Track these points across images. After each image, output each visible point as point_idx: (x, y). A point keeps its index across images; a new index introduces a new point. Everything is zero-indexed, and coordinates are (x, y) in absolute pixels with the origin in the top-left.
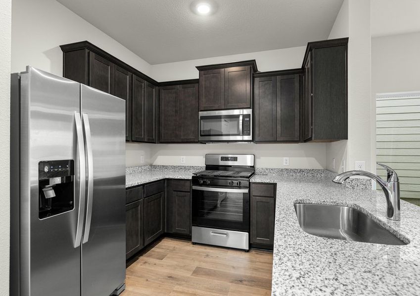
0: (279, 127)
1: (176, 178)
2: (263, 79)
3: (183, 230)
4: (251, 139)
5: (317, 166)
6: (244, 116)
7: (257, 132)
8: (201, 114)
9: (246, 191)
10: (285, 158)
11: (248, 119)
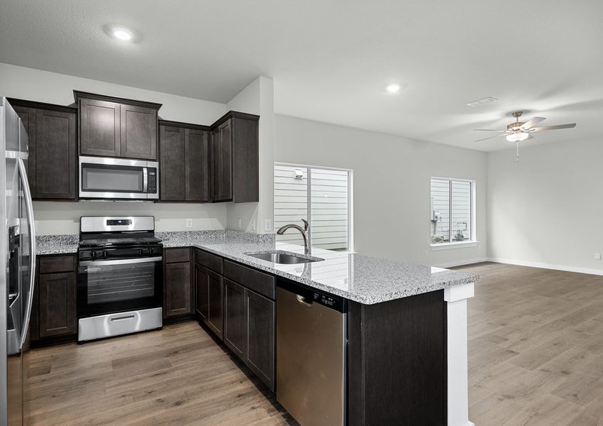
0: (187, 185)
1: (47, 253)
2: (170, 128)
3: (63, 329)
4: (158, 198)
5: (219, 227)
6: (150, 170)
7: (163, 190)
8: (83, 160)
9: (159, 258)
10: (187, 220)
11: (153, 174)
